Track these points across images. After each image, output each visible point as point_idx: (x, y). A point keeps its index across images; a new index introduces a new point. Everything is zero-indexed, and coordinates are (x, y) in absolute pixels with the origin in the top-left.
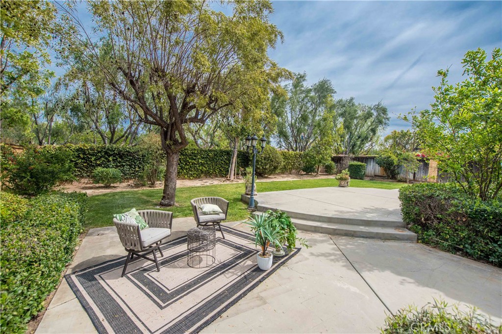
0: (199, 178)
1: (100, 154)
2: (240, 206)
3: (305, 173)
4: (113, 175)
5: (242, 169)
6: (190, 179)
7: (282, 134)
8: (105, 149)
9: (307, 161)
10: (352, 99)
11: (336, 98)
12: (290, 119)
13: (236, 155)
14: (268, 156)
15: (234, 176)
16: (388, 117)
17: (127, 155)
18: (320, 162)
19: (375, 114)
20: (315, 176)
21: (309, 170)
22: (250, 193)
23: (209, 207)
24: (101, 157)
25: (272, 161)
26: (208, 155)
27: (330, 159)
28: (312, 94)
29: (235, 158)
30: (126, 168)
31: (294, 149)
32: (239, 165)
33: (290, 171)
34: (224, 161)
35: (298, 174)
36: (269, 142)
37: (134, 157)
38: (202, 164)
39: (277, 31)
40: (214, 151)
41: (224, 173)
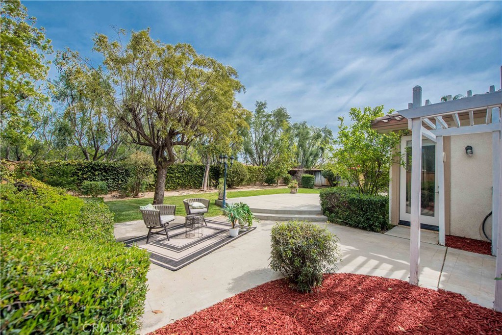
0: (176, 189)
1: (86, 169)
2: (215, 207)
3: (267, 184)
4: (101, 187)
5: (214, 181)
6: (168, 191)
7: (248, 151)
8: (91, 164)
9: (269, 174)
10: (305, 123)
11: (291, 122)
12: (254, 139)
13: (208, 169)
14: (236, 170)
15: (207, 187)
16: (333, 138)
17: (112, 169)
18: (279, 175)
19: (323, 135)
20: (275, 187)
21: (270, 181)
22: (222, 198)
23: (196, 204)
24: (87, 172)
25: (239, 175)
26: (184, 169)
27: (287, 172)
28: (272, 118)
29: (208, 172)
30: (110, 181)
31: (258, 164)
32: (211, 178)
33: (255, 183)
34: (198, 175)
35: (261, 185)
36: (236, 158)
37: (117, 171)
38: (179, 178)
39: (241, 85)
40: (189, 166)
41: (198, 185)
